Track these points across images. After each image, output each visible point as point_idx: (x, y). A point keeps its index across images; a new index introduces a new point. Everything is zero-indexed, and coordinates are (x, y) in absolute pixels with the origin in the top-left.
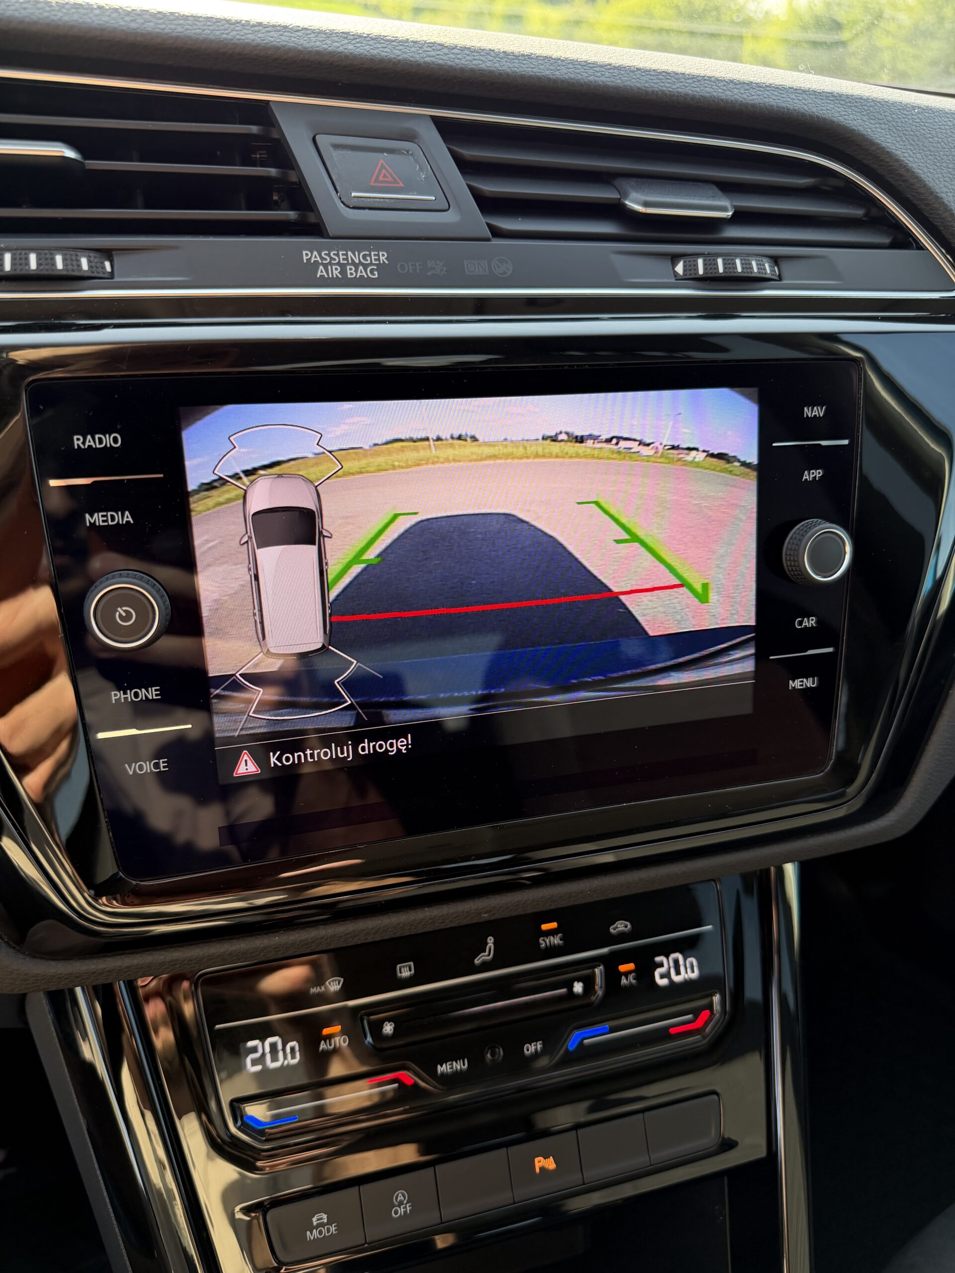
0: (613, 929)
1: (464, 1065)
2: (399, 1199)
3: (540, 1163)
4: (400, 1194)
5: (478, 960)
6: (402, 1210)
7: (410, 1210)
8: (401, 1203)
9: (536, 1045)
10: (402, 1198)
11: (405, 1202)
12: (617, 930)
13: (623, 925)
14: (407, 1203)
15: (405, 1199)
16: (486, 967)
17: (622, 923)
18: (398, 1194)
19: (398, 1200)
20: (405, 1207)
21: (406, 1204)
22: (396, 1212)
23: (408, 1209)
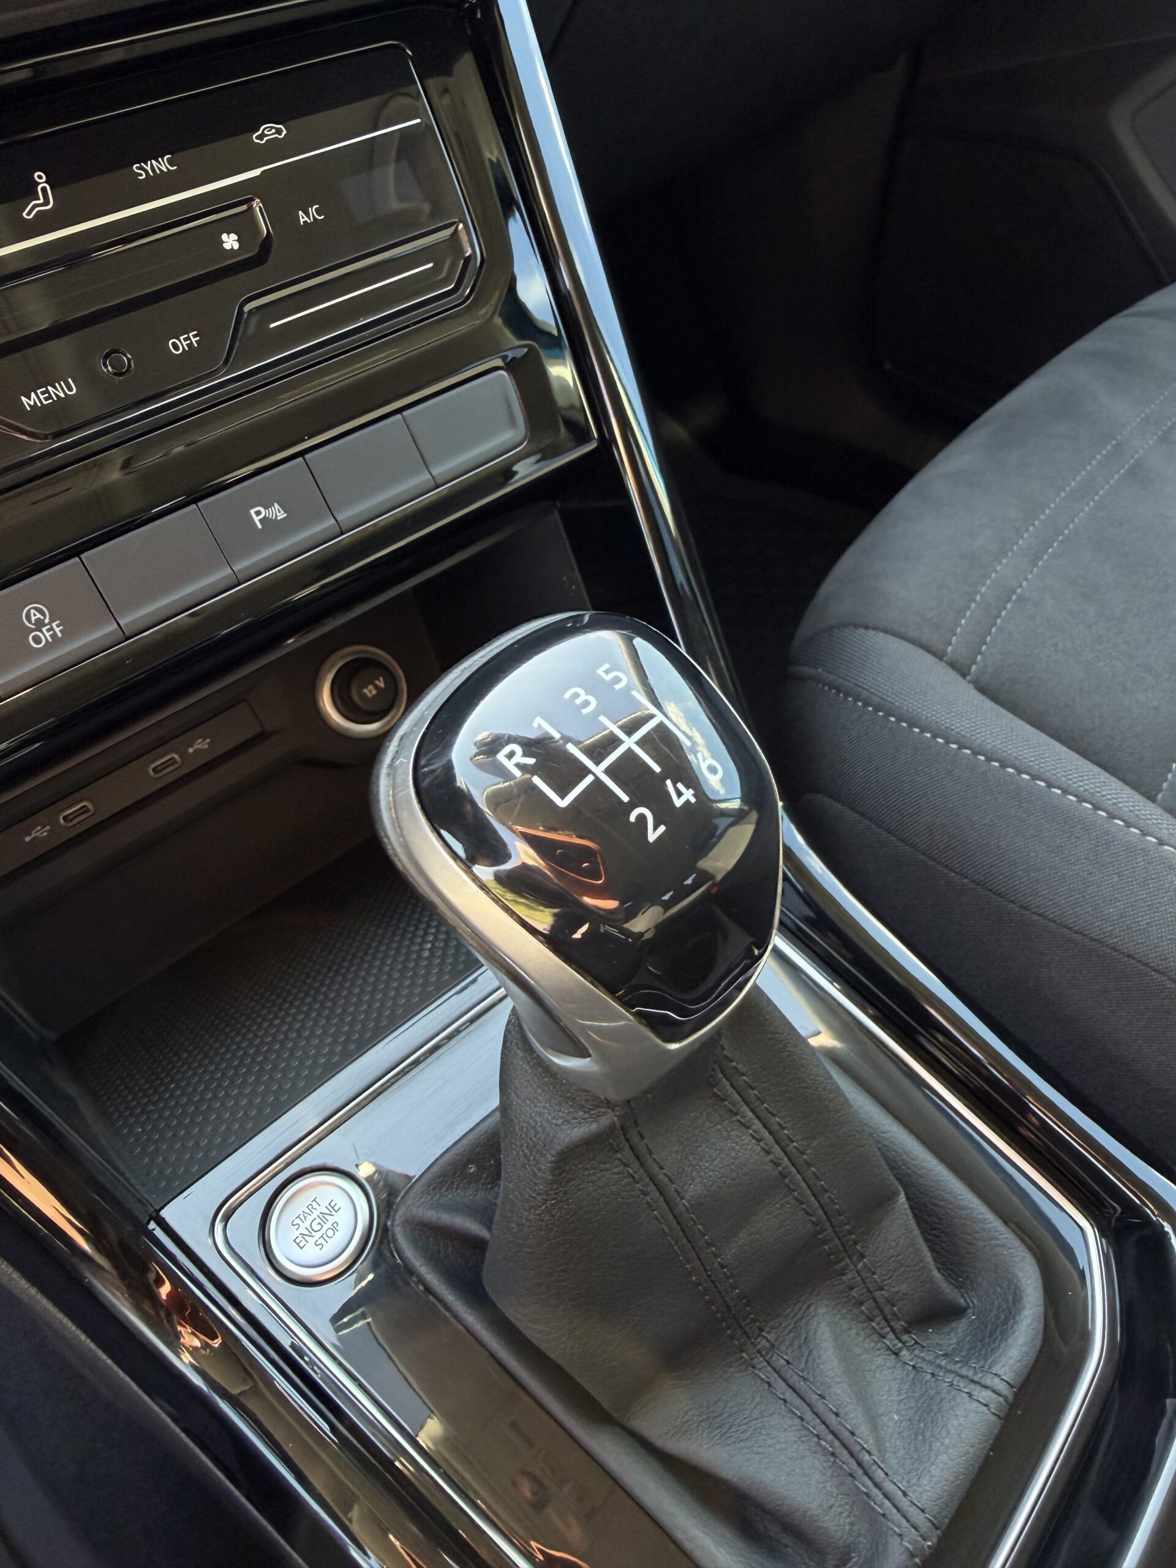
0: (257, 138)
1: (70, 389)
2: (33, 619)
3: (257, 515)
4: (32, 611)
5: (29, 214)
6: (47, 635)
7: (60, 631)
8: (40, 624)
9: (188, 338)
10: (39, 616)
11: (47, 621)
12: (265, 139)
13: (274, 131)
14: (52, 621)
15: (45, 618)
16: (44, 224)
17: (272, 128)
18: (29, 612)
19: (33, 622)
20: (52, 629)
21: (50, 623)
22: (37, 640)
23: (57, 630)
